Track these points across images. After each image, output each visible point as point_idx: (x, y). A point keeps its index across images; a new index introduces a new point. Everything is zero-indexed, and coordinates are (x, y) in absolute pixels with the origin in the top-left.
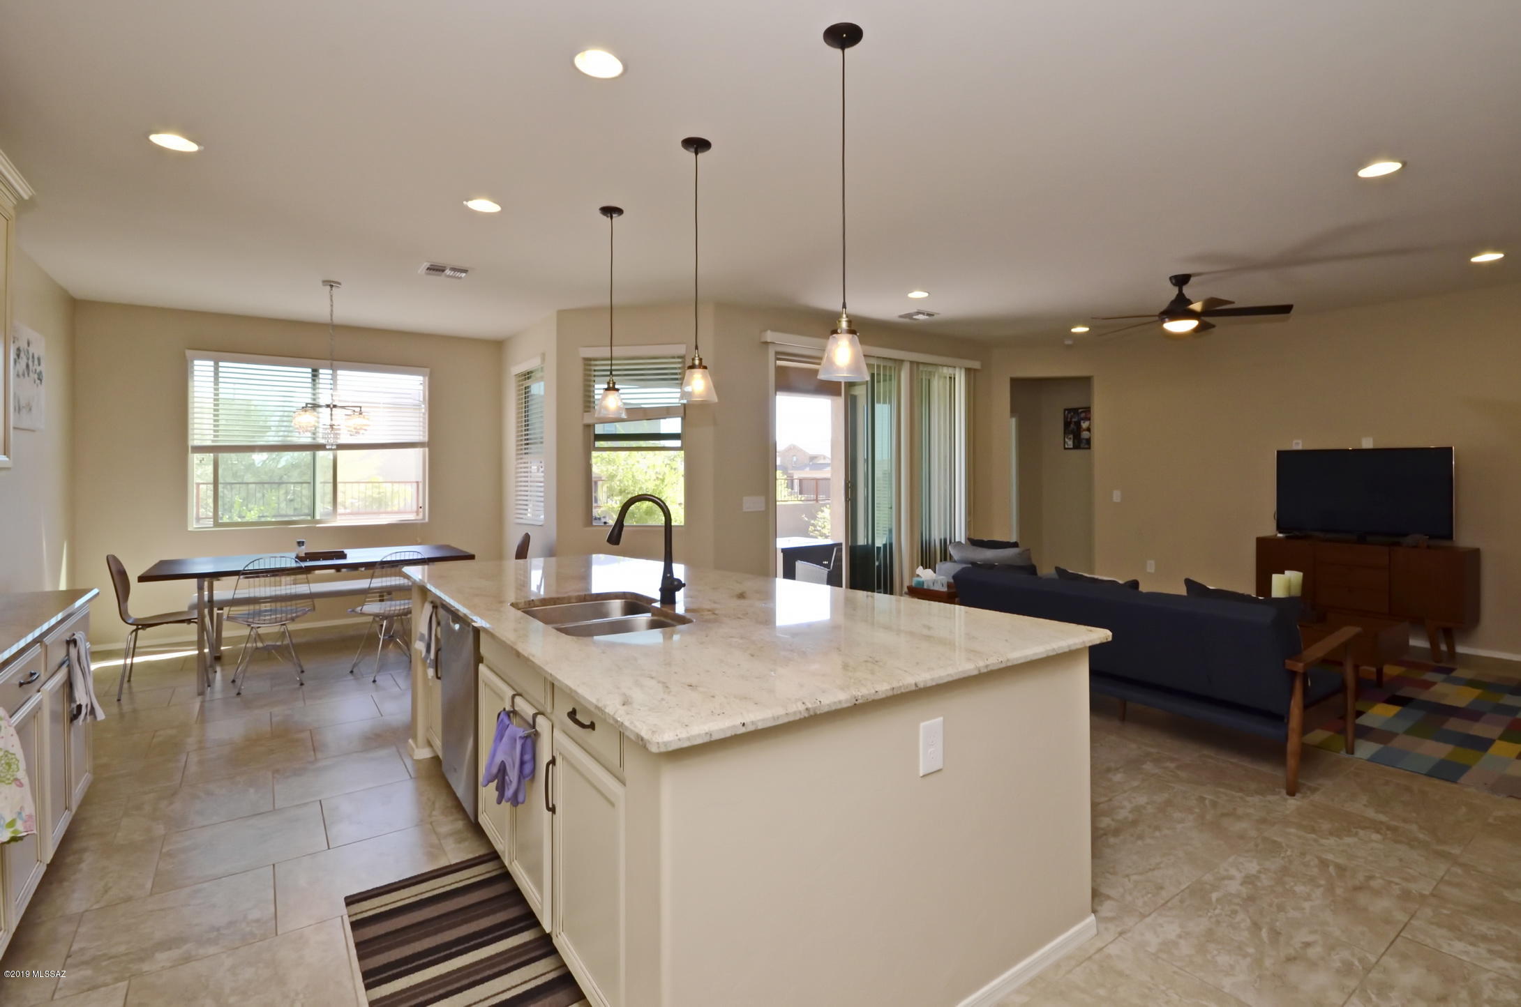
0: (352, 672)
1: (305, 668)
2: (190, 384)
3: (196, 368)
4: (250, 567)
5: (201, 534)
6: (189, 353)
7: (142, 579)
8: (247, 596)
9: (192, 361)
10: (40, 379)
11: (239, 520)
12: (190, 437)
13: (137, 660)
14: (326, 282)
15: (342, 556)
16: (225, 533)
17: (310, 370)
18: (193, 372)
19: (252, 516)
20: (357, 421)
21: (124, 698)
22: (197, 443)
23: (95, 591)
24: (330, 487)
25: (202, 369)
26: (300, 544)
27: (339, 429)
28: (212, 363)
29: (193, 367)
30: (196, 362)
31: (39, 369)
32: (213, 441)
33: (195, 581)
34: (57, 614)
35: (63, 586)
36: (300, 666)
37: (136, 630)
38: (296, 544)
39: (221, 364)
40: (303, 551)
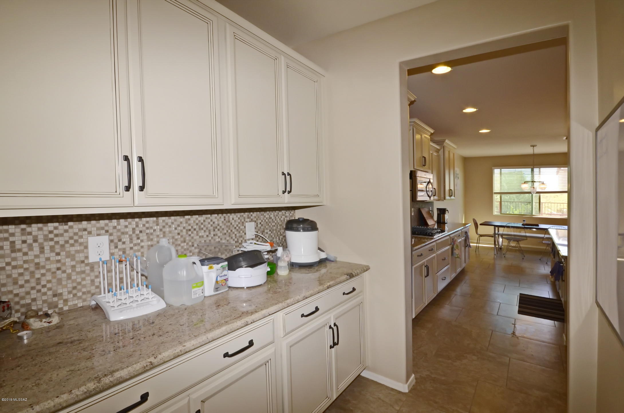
0: (540, 260)
1: (525, 256)
2: (493, 176)
3: (495, 171)
4: (508, 225)
5: (496, 216)
6: (493, 168)
7: (481, 224)
8: (507, 233)
9: (494, 170)
10: (458, 178)
11: (512, 213)
12: (494, 190)
13: (480, 245)
14: (531, 146)
15: (538, 226)
16: (503, 216)
17: (530, 169)
18: (494, 172)
19: (516, 212)
20: (543, 186)
21: (477, 251)
22: (495, 192)
23: (470, 224)
24: (538, 204)
25: (497, 171)
26: (524, 221)
27: (536, 188)
28: (499, 170)
29: (494, 171)
30: (495, 170)
31: (458, 176)
32: (500, 191)
33: (493, 227)
34: (462, 227)
35: (464, 223)
36: (524, 255)
37: (480, 237)
38: (523, 221)
39: (502, 170)
40: (525, 222)
